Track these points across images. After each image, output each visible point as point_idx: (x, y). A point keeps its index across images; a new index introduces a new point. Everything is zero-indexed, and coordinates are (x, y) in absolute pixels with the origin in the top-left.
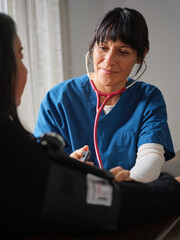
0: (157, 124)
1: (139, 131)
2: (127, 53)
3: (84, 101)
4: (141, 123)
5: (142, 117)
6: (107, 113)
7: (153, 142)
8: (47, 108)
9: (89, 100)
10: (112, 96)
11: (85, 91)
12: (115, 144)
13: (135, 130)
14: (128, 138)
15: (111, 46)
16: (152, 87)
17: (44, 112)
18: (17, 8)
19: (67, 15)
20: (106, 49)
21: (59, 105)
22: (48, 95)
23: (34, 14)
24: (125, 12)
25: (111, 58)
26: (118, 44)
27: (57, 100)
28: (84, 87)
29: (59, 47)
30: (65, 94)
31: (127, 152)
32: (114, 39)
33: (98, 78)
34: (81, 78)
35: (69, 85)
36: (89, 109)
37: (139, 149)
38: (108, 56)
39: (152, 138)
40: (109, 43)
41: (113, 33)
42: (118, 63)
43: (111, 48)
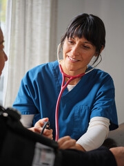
0: (106, 102)
1: (92, 106)
2: (89, 48)
3: (54, 80)
4: (94, 101)
5: (95, 96)
6: (70, 90)
7: (101, 116)
9: (57, 80)
10: (74, 78)
11: (55, 73)
12: (73, 114)
13: (89, 106)
14: (83, 111)
15: (77, 41)
16: (105, 74)
17: (23, 86)
18: (19, 9)
19: (56, 16)
20: (73, 43)
21: (35, 82)
23: (31, 13)
24: (91, 17)
25: (76, 50)
26: (83, 40)
27: (34, 78)
28: (54, 70)
29: (48, 38)
30: (39, 74)
31: (82, 121)
32: (80, 37)
33: (65, 64)
34: (53, 63)
35: (44, 68)
36: (56, 87)
37: (91, 120)
38: (74, 48)
39: (101, 113)
40: (76, 39)
42: (81, 54)
43: (77, 43)
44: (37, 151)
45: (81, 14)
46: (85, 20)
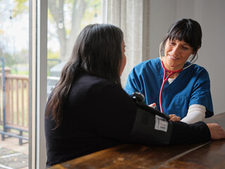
1: (190, 96)
2: (187, 49)
4: (192, 91)
6: (170, 83)
7: (198, 103)
8: (132, 78)
15: (178, 43)
16: (201, 68)
17: (130, 80)
20: (174, 44)
21: (140, 76)
22: (134, 69)
24: (190, 23)
27: (139, 73)
28: (156, 66)
30: (144, 70)
32: (180, 40)
34: (155, 60)
35: (147, 64)
38: (174, 48)
39: (198, 101)
41: (180, 35)
42: (180, 54)
44: (157, 120)
45: (181, 19)
46: (185, 25)
